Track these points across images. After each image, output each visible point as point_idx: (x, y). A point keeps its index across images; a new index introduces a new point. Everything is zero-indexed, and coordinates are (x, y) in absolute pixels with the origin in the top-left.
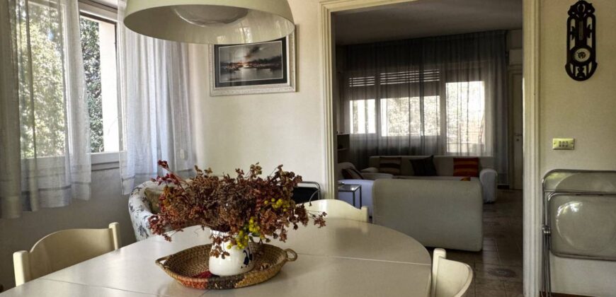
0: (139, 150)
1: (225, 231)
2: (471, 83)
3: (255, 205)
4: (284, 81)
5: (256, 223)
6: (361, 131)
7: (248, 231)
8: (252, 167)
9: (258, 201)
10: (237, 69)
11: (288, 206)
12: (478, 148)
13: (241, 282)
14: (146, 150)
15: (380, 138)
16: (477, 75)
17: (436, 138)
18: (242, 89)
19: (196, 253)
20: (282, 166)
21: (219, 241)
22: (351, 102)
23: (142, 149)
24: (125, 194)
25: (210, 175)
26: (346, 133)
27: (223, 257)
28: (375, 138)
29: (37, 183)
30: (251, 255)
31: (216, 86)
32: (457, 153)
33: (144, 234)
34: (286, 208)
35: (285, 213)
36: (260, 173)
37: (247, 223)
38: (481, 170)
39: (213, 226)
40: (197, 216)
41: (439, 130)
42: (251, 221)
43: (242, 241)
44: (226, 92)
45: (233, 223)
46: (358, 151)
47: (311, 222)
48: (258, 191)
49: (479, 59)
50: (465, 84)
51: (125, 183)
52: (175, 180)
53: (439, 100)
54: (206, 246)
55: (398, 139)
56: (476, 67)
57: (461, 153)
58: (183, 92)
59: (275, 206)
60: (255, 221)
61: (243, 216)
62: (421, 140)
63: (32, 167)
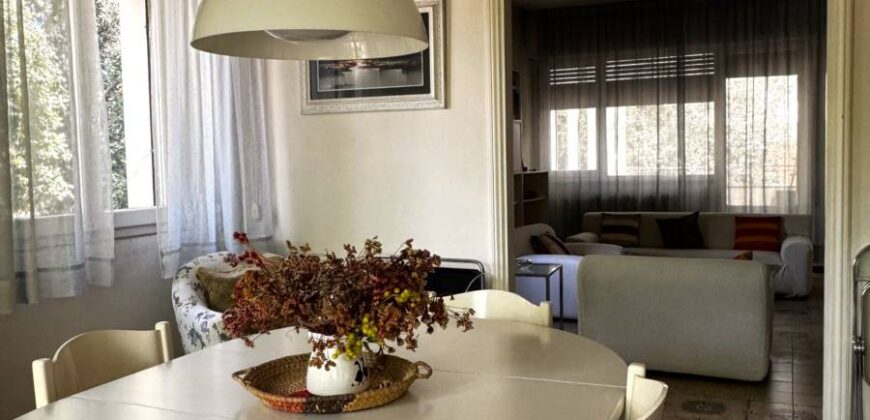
0: (186, 206)
1: (330, 334)
2: (771, 78)
3: (372, 297)
4: (425, 89)
5: (372, 322)
6: (573, 166)
7: (361, 334)
8: (368, 243)
9: (375, 291)
10: (347, 69)
11: (419, 300)
12: (784, 198)
13: (351, 403)
14: (198, 207)
15: (604, 179)
16: (783, 65)
17: (706, 179)
18: (354, 102)
19: (287, 366)
20: (411, 240)
21: (321, 346)
22: (553, 112)
23: (192, 203)
24: (166, 277)
25: (308, 253)
26: (542, 170)
27: (327, 368)
28: (595, 179)
29: (35, 260)
30: (365, 369)
31: (312, 98)
32: (745, 207)
33: (198, 342)
34: (415, 302)
35: (414, 308)
36: (379, 251)
37: (359, 323)
38: (784, 239)
39: (312, 326)
40: (291, 311)
41: (712, 164)
42: (365, 320)
43: (352, 347)
44: (328, 108)
45: (341, 322)
46: (565, 202)
47: (452, 322)
48: (375, 278)
49: (787, 34)
50: (760, 80)
51: (166, 259)
52: (257, 261)
53: (712, 112)
54: (301, 356)
55: (637, 181)
56: (782, 49)
57: (751, 207)
58: (257, 108)
59: (400, 300)
60: (370, 320)
61: (354, 314)
62: (680, 182)
63: (27, 232)
